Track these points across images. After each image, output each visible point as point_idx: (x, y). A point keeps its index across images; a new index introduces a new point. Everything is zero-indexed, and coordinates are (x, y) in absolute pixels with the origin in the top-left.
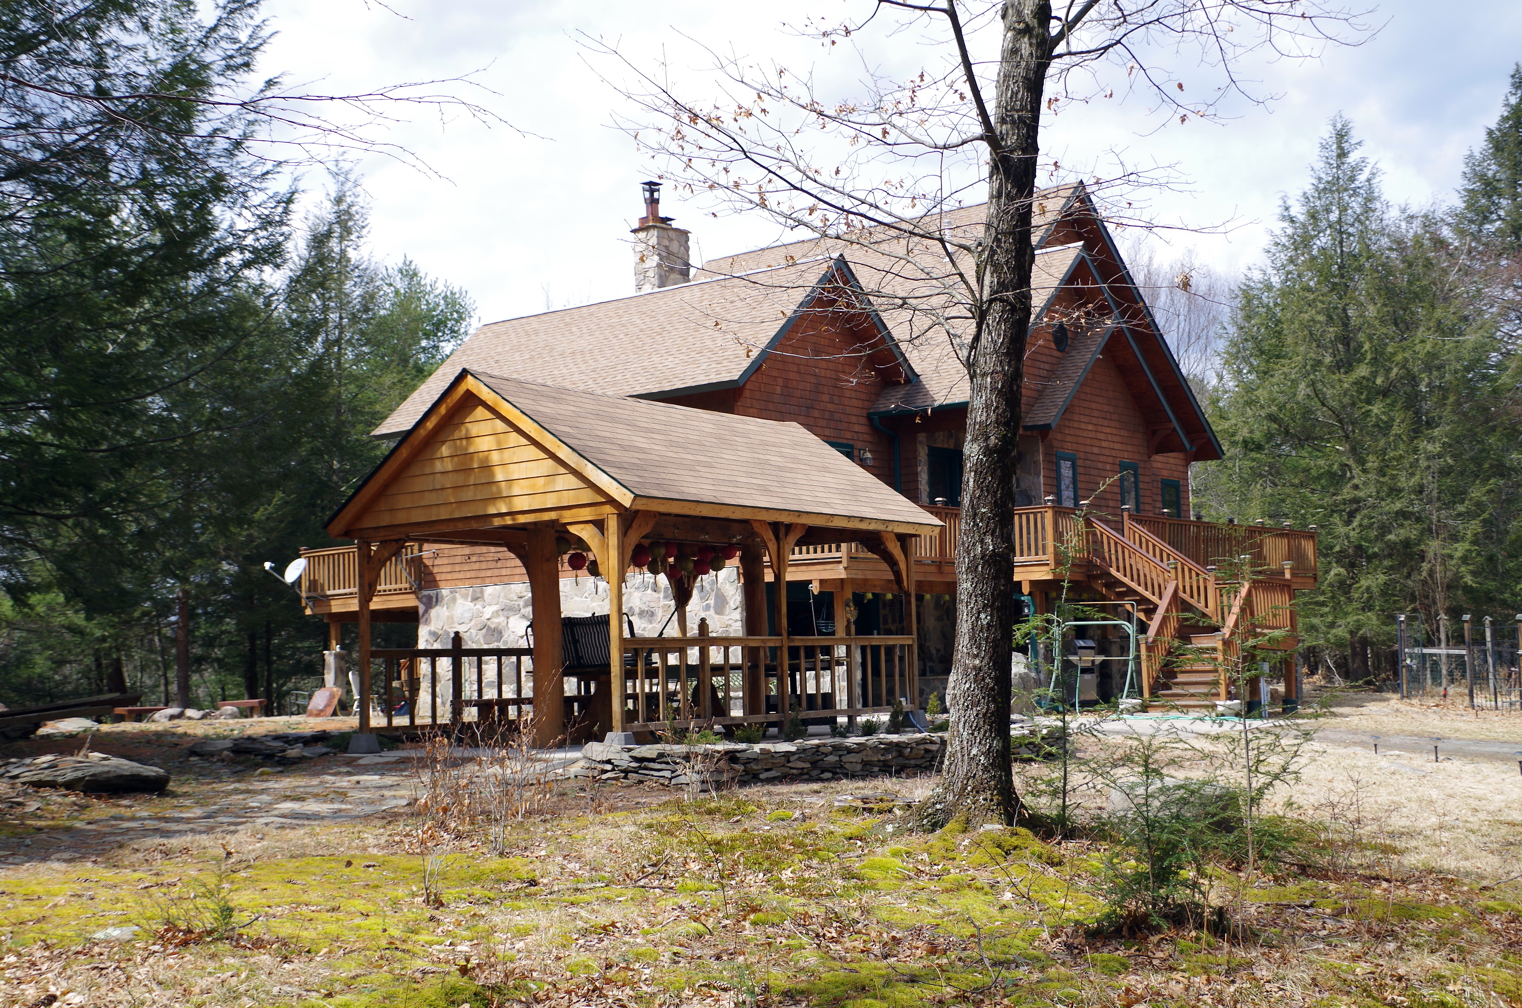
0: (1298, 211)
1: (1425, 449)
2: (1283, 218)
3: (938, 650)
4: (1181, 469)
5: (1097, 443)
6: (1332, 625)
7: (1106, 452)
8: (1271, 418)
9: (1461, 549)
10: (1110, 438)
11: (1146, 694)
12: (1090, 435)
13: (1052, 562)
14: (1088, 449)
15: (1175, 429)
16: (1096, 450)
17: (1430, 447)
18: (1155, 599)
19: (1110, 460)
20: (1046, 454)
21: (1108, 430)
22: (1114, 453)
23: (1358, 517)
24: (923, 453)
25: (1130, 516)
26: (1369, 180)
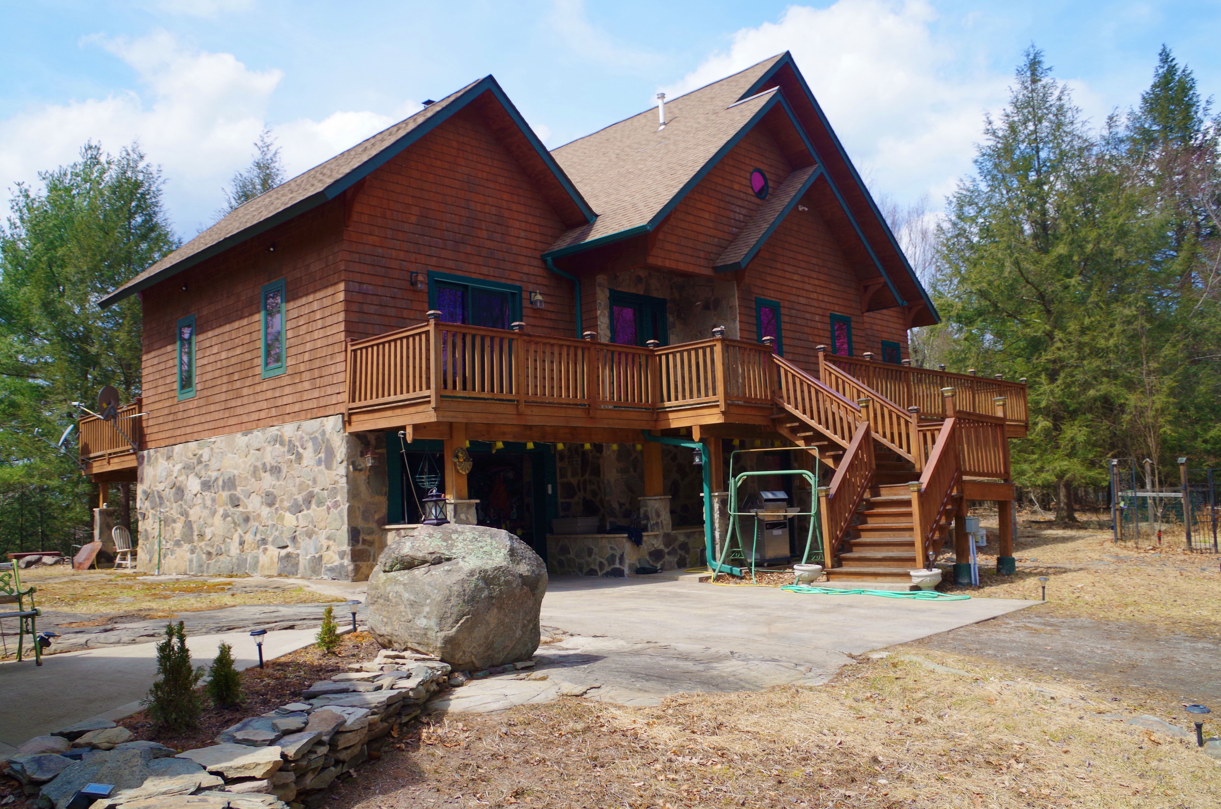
0: (1000, 125)
1: (1121, 313)
2: (987, 131)
3: (621, 505)
4: (901, 332)
5: (804, 293)
6: (1041, 469)
7: (815, 303)
8: (983, 294)
9: (1160, 400)
10: (819, 290)
11: (828, 561)
12: (796, 285)
13: (722, 403)
14: (793, 298)
15: (885, 285)
16: (802, 300)
17: (1127, 312)
18: (844, 443)
19: (819, 311)
20: (741, 299)
21: (816, 282)
22: (823, 305)
23: (1062, 375)
24: (602, 297)
25: (826, 358)
26: (1060, 99)
